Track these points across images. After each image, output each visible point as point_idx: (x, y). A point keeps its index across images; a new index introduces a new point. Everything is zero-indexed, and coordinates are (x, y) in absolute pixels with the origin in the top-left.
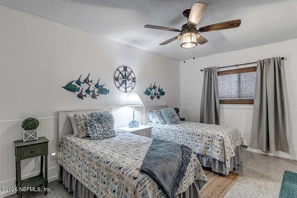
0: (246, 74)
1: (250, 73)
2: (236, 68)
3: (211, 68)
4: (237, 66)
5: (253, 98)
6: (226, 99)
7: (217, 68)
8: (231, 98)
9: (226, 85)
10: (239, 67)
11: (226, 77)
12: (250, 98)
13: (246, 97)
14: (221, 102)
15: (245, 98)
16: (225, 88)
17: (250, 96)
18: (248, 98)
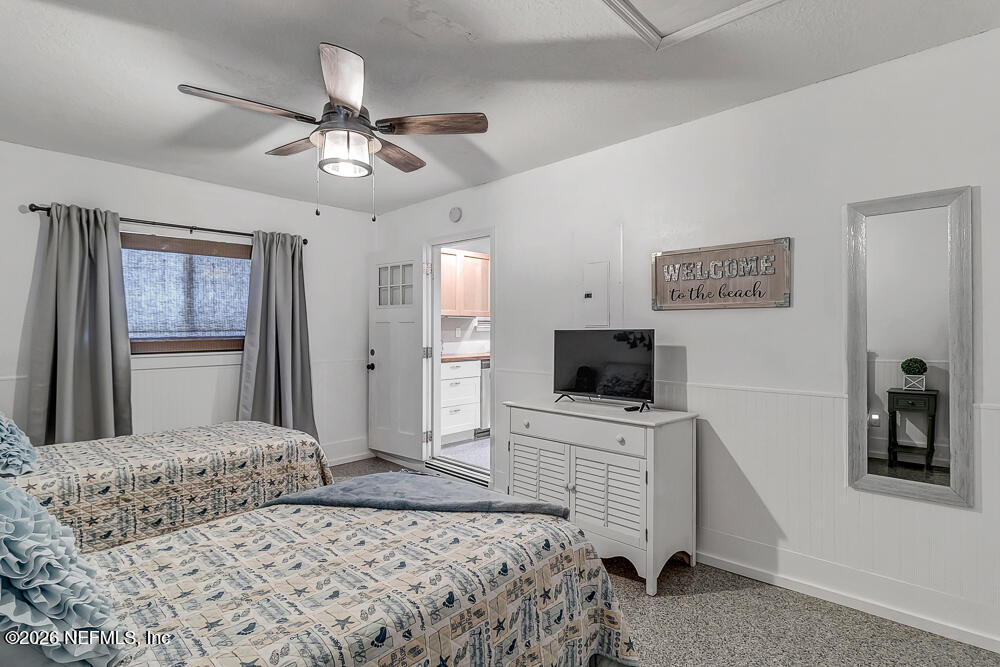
0: (214, 259)
1: (226, 259)
2: (185, 235)
3: (95, 212)
4: (192, 229)
5: (243, 334)
6: (149, 335)
7: (121, 219)
8: (168, 335)
9: (147, 288)
10: (197, 236)
11: (146, 257)
12: (228, 334)
13: (216, 331)
14: (139, 347)
15: (213, 334)
16: (143, 298)
17: (227, 326)
18: (222, 334)
